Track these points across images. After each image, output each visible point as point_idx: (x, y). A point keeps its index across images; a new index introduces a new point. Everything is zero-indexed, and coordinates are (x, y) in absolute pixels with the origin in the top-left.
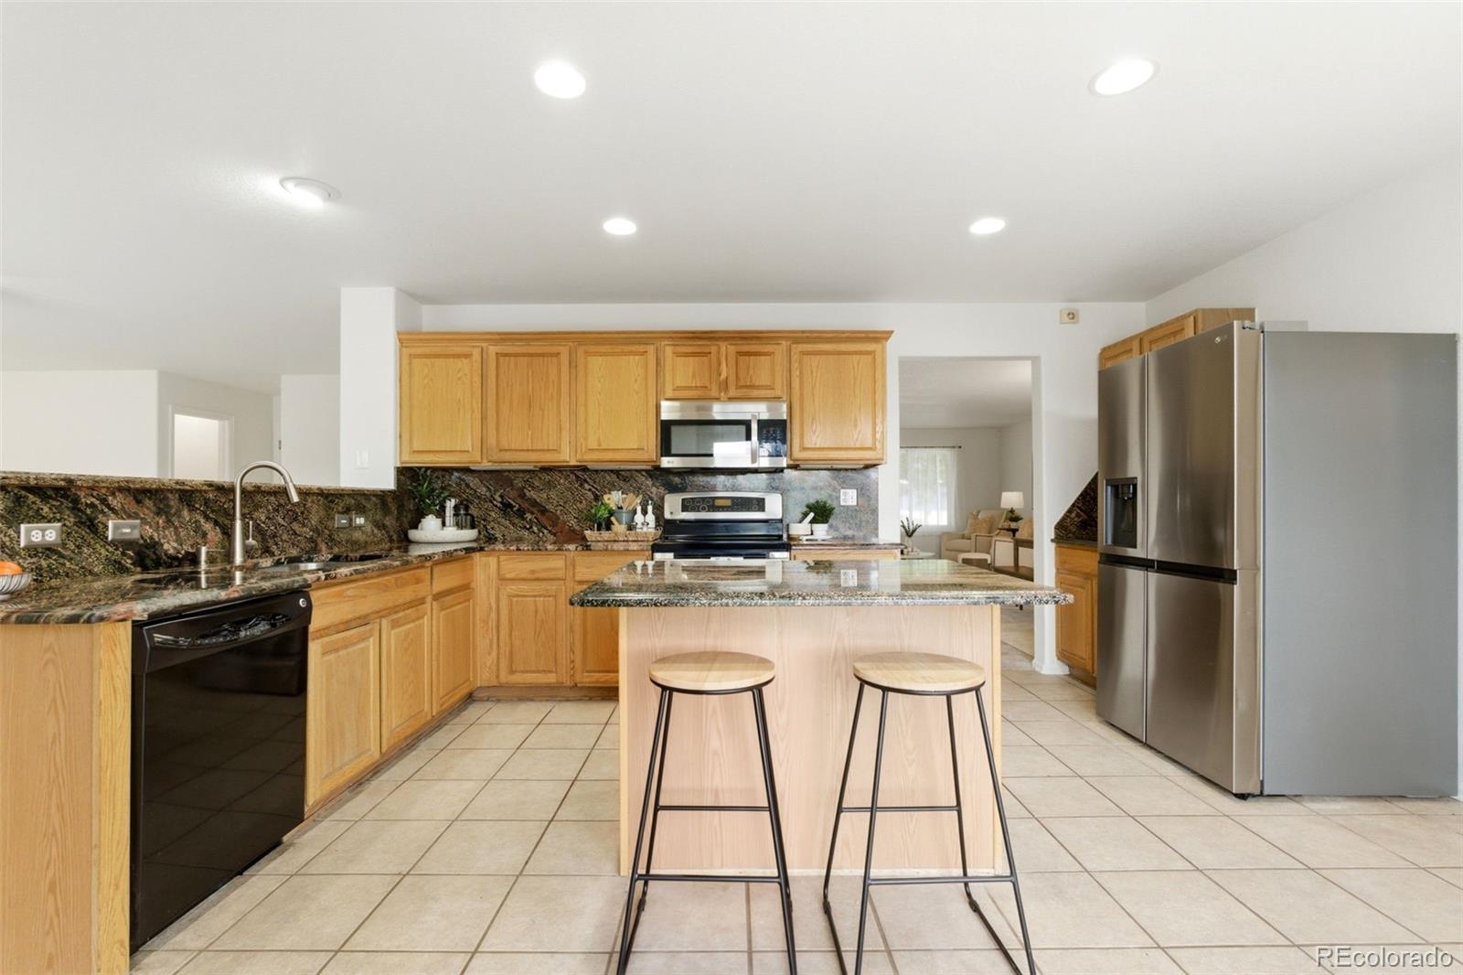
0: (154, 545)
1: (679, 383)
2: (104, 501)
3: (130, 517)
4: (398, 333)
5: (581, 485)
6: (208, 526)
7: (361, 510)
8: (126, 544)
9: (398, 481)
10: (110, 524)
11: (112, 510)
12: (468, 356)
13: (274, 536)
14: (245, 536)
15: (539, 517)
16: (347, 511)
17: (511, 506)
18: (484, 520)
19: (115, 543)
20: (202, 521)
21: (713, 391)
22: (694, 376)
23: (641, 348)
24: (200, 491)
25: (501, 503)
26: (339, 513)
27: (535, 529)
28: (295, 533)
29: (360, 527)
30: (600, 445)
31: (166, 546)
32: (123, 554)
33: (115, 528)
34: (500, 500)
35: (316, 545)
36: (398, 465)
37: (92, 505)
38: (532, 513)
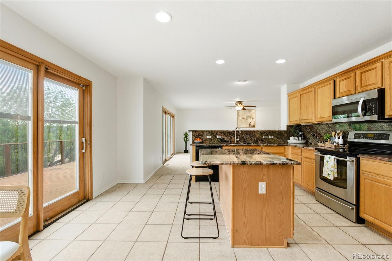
0: (224, 139)
1: (341, 91)
2: (216, 133)
3: (220, 135)
4: (288, 94)
5: (330, 129)
6: (232, 137)
7: (272, 135)
8: (220, 139)
9: (287, 128)
10: (217, 136)
11: (218, 134)
12: (297, 96)
13: (247, 139)
14: (237, 138)
15: (320, 138)
16: (267, 135)
17: (315, 135)
18: (310, 138)
19: (218, 139)
20: (231, 136)
21: (352, 91)
22: (346, 87)
23: (329, 83)
24: (231, 132)
25: (313, 134)
26: (265, 135)
27: (319, 141)
28: (252, 138)
29: (272, 138)
30: (320, 116)
31: (225, 139)
32: (219, 140)
33: (219, 137)
34: (312, 133)
35: (258, 141)
36: (288, 125)
37: (215, 134)
38: (319, 137)
